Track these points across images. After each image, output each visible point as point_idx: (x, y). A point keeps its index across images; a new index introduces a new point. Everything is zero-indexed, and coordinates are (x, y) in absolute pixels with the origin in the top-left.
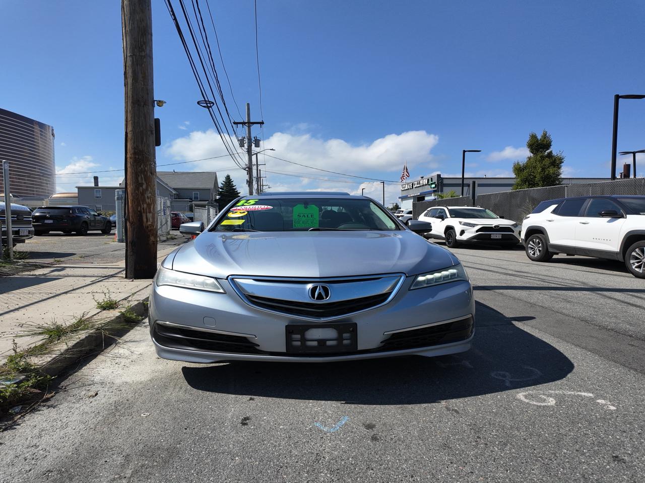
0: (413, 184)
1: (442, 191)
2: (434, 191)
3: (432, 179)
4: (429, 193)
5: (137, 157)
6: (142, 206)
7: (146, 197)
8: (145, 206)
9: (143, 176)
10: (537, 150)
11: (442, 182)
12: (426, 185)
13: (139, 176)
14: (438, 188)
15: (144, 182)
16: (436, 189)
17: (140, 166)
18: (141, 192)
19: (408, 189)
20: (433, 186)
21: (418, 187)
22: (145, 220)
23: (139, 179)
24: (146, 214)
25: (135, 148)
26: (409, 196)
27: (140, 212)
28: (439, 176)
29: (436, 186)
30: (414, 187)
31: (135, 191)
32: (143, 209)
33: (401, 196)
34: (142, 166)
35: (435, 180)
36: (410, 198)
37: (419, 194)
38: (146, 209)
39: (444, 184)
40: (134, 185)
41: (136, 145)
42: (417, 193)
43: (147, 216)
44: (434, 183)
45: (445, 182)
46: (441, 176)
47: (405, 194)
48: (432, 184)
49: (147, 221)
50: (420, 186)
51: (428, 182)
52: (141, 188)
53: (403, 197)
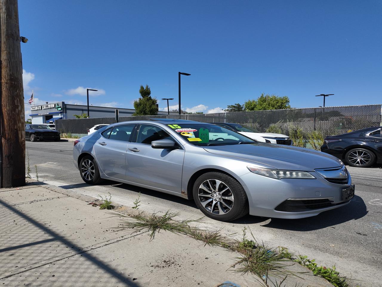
0: (42, 107)
1: (66, 113)
2: (61, 113)
3: (58, 104)
4: (57, 114)
5: (13, 83)
6: (18, 125)
7: (21, 117)
8: (20, 124)
9: (18, 99)
10: (145, 95)
11: (66, 107)
12: (53, 108)
13: (15, 100)
14: (63, 111)
15: (19, 104)
16: (62, 111)
17: (16, 91)
18: (17, 113)
19: (38, 110)
20: (60, 109)
21: (47, 109)
22: (20, 136)
23: (16, 101)
24: (21, 131)
25: (10, 75)
26: (39, 115)
27: (17, 129)
28: (63, 103)
29: (61, 108)
30: (43, 108)
31: (11, 112)
32: (19, 127)
33: (31, 114)
34: (18, 91)
35: (61, 105)
36: (40, 116)
37: (48, 114)
38: (21, 128)
39: (67, 108)
40: (11, 107)
41: (12, 73)
42: (47, 113)
43: (21, 133)
44: (60, 107)
45: (68, 107)
46: (65, 103)
47: (35, 113)
48: (58, 108)
49: (22, 138)
50: (48, 109)
51: (55, 106)
52: (17, 110)
53: (33, 115)
